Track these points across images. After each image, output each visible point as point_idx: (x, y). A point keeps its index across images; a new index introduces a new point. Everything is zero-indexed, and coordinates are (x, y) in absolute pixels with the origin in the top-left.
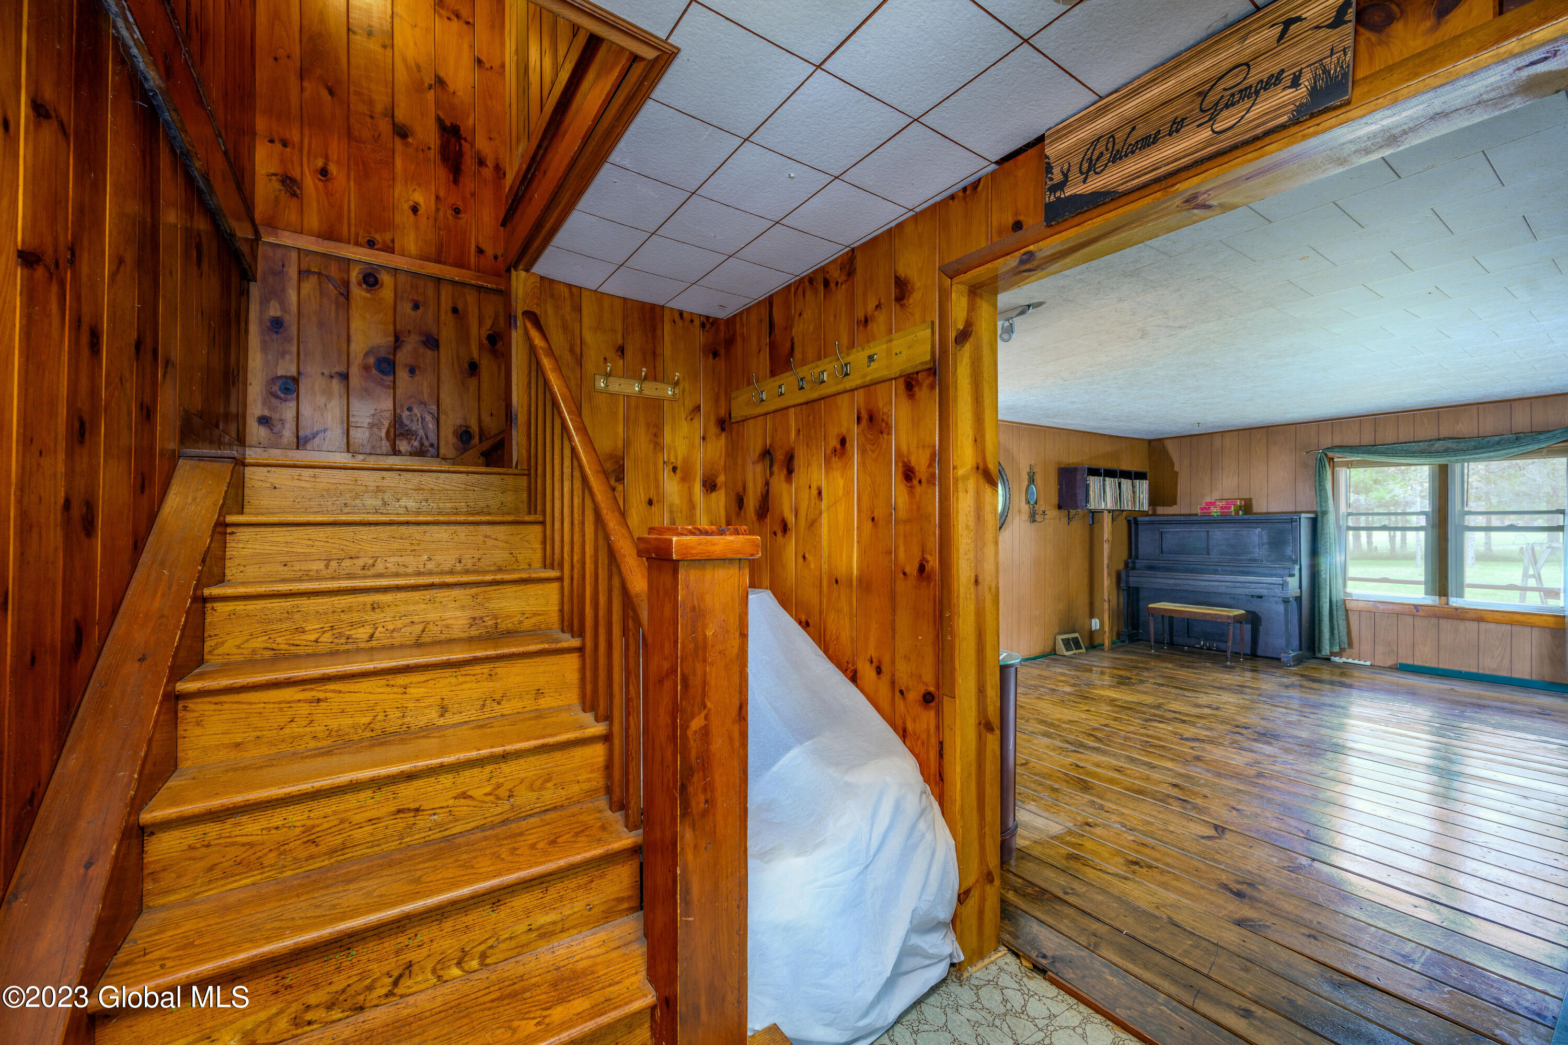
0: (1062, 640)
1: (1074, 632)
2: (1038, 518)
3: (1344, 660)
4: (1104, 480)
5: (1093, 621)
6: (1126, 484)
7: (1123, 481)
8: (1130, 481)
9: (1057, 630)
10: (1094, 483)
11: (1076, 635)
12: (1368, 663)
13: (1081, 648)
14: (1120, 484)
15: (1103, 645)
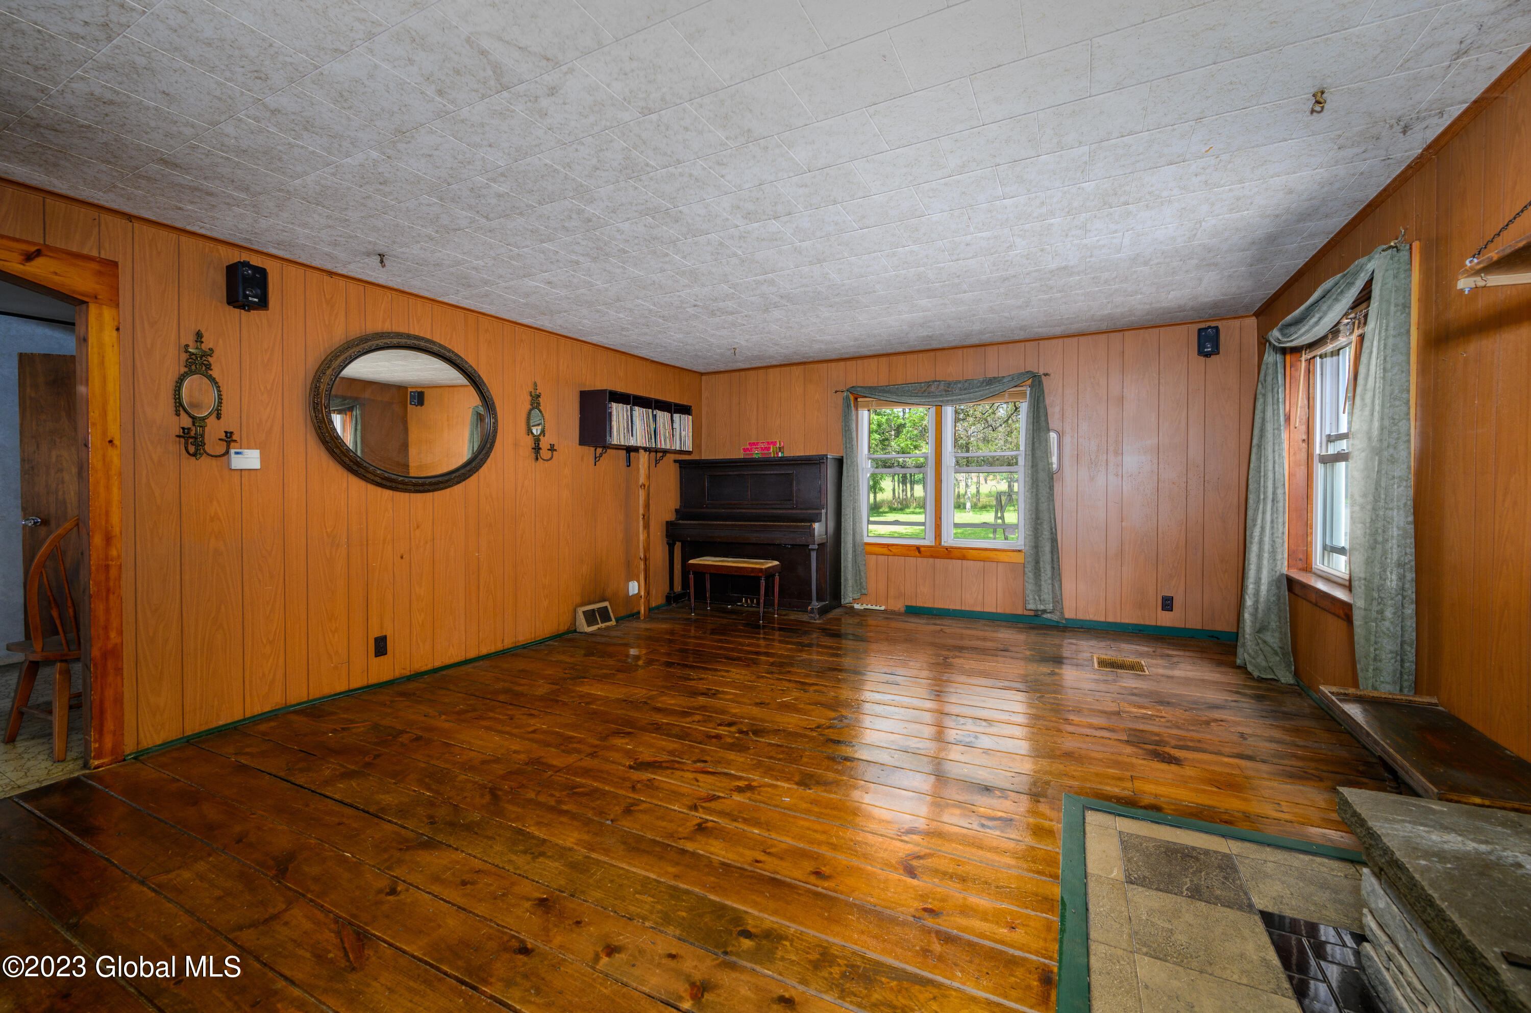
0: (584, 612)
1: (604, 600)
2: (545, 453)
3: (865, 606)
4: (632, 410)
5: (631, 584)
6: (663, 417)
7: (659, 414)
8: (667, 415)
9: (578, 600)
10: (618, 411)
11: (606, 604)
12: (883, 608)
13: (610, 620)
14: (655, 417)
15: (639, 613)
